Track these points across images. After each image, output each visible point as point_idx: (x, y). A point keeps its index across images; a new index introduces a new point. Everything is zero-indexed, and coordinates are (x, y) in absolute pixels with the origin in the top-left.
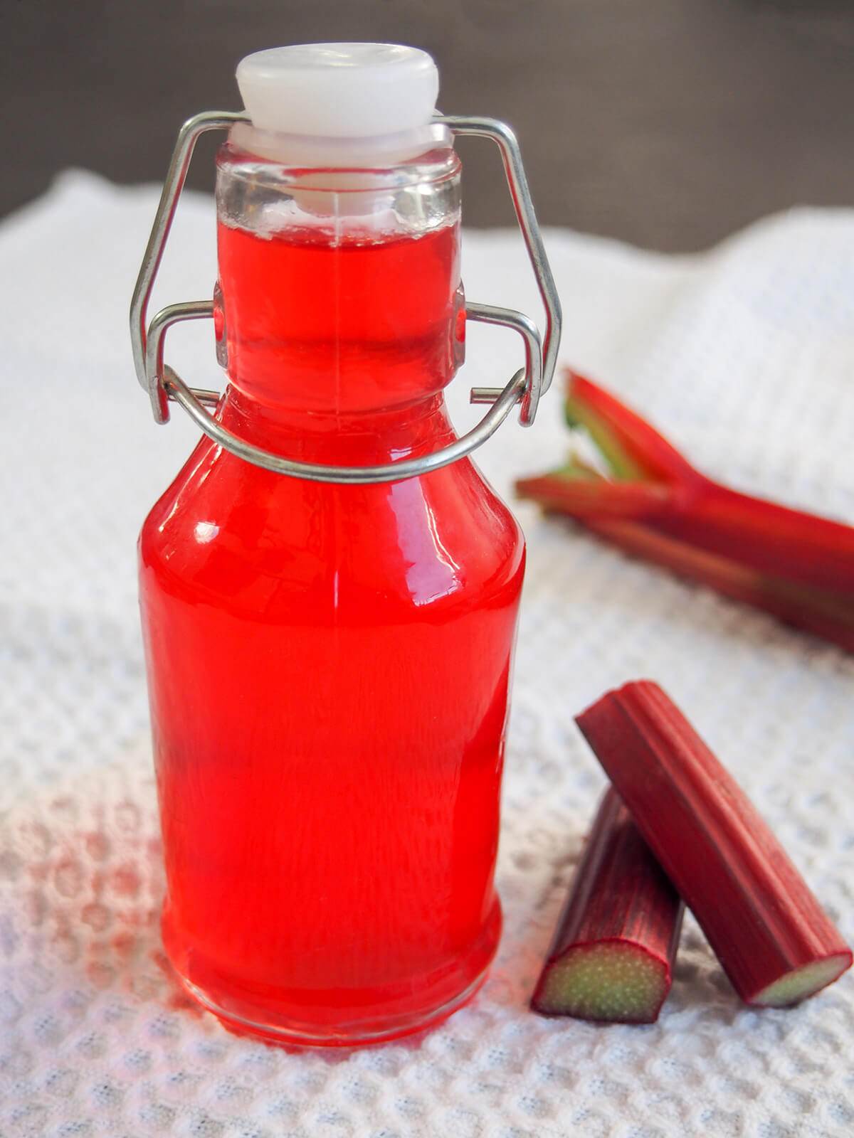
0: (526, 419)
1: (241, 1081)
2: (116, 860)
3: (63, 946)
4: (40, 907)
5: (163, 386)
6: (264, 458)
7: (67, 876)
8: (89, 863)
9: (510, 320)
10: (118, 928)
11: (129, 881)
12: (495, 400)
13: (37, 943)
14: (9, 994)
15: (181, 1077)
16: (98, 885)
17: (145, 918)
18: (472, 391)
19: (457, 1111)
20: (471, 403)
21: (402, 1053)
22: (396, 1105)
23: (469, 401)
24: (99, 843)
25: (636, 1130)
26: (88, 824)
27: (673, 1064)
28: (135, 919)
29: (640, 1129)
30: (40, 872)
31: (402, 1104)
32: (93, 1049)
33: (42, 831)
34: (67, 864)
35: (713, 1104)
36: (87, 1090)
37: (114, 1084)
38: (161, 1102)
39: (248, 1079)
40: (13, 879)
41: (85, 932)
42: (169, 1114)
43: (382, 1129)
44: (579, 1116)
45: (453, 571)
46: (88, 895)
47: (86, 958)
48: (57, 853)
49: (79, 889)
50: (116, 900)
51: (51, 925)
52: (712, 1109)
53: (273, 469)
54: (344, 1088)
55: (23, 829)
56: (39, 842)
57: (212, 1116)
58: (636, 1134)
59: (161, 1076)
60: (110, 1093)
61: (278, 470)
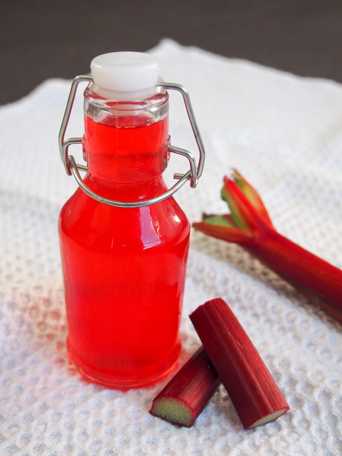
0: (193, 185)
1: (62, 393)
2: (53, 308)
3: (28, 335)
4: (22, 321)
5: (68, 164)
6: (94, 195)
7: (34, 312)
8: (43, 308)
9: (186, 154)
10: (49, 331)
11: (56, 315)
12: (181, 178)
13: (18, 333)
14: (3, 349)
15: (45, 388)
16: (45, 315)
17: (60, 328)
18: (174, 175)
19: (125, 418)
20: (174, 178)
21: (120, 393)
22: (108, 411)
23: (173, 178)
24: (48, 302)
25: (179, 439)
26: (45, 295)
27: (205, 417)
28: (56, 328)
29: (181, 439)
30: (24, 310)
31: (110, 411)
32: (22, 373)
33: (28, 296)
34: (35, 308)
35: (209, 435)
36: (13, 387)
37: (23, 387)
38: (35, 395)
39: (65, 393)
40: (13, 311)
41: (37, 331)
42: (36, 399)
43: (98, 420)
44: (163, 429)
45: (159, 237)
46: (40, 319)
47: (35, 339)
48: (31, 304)
49: (37, 316)
50: (51, 322)
51: (25, 328)
52: (208, 436)
53: (95, 199)
54: (94, 402)
55: (21, 295)
56: (25, 300)
57: (47, 404)
58: (179, 440)
59: (39, 386)
60: (21, 389)
61: (97, 200)
